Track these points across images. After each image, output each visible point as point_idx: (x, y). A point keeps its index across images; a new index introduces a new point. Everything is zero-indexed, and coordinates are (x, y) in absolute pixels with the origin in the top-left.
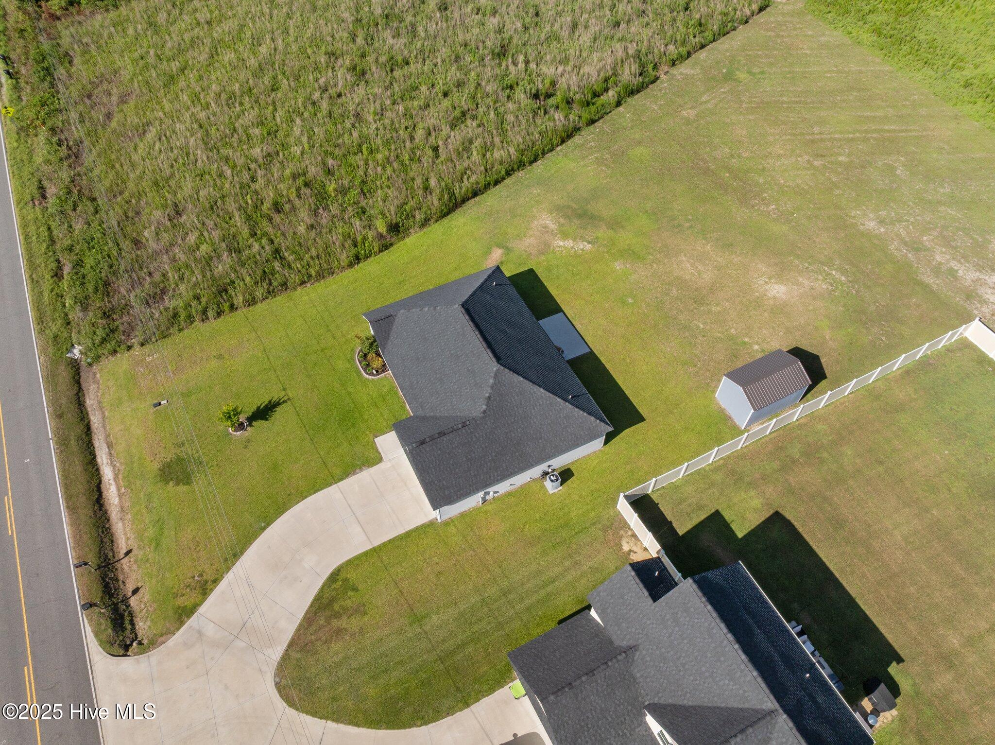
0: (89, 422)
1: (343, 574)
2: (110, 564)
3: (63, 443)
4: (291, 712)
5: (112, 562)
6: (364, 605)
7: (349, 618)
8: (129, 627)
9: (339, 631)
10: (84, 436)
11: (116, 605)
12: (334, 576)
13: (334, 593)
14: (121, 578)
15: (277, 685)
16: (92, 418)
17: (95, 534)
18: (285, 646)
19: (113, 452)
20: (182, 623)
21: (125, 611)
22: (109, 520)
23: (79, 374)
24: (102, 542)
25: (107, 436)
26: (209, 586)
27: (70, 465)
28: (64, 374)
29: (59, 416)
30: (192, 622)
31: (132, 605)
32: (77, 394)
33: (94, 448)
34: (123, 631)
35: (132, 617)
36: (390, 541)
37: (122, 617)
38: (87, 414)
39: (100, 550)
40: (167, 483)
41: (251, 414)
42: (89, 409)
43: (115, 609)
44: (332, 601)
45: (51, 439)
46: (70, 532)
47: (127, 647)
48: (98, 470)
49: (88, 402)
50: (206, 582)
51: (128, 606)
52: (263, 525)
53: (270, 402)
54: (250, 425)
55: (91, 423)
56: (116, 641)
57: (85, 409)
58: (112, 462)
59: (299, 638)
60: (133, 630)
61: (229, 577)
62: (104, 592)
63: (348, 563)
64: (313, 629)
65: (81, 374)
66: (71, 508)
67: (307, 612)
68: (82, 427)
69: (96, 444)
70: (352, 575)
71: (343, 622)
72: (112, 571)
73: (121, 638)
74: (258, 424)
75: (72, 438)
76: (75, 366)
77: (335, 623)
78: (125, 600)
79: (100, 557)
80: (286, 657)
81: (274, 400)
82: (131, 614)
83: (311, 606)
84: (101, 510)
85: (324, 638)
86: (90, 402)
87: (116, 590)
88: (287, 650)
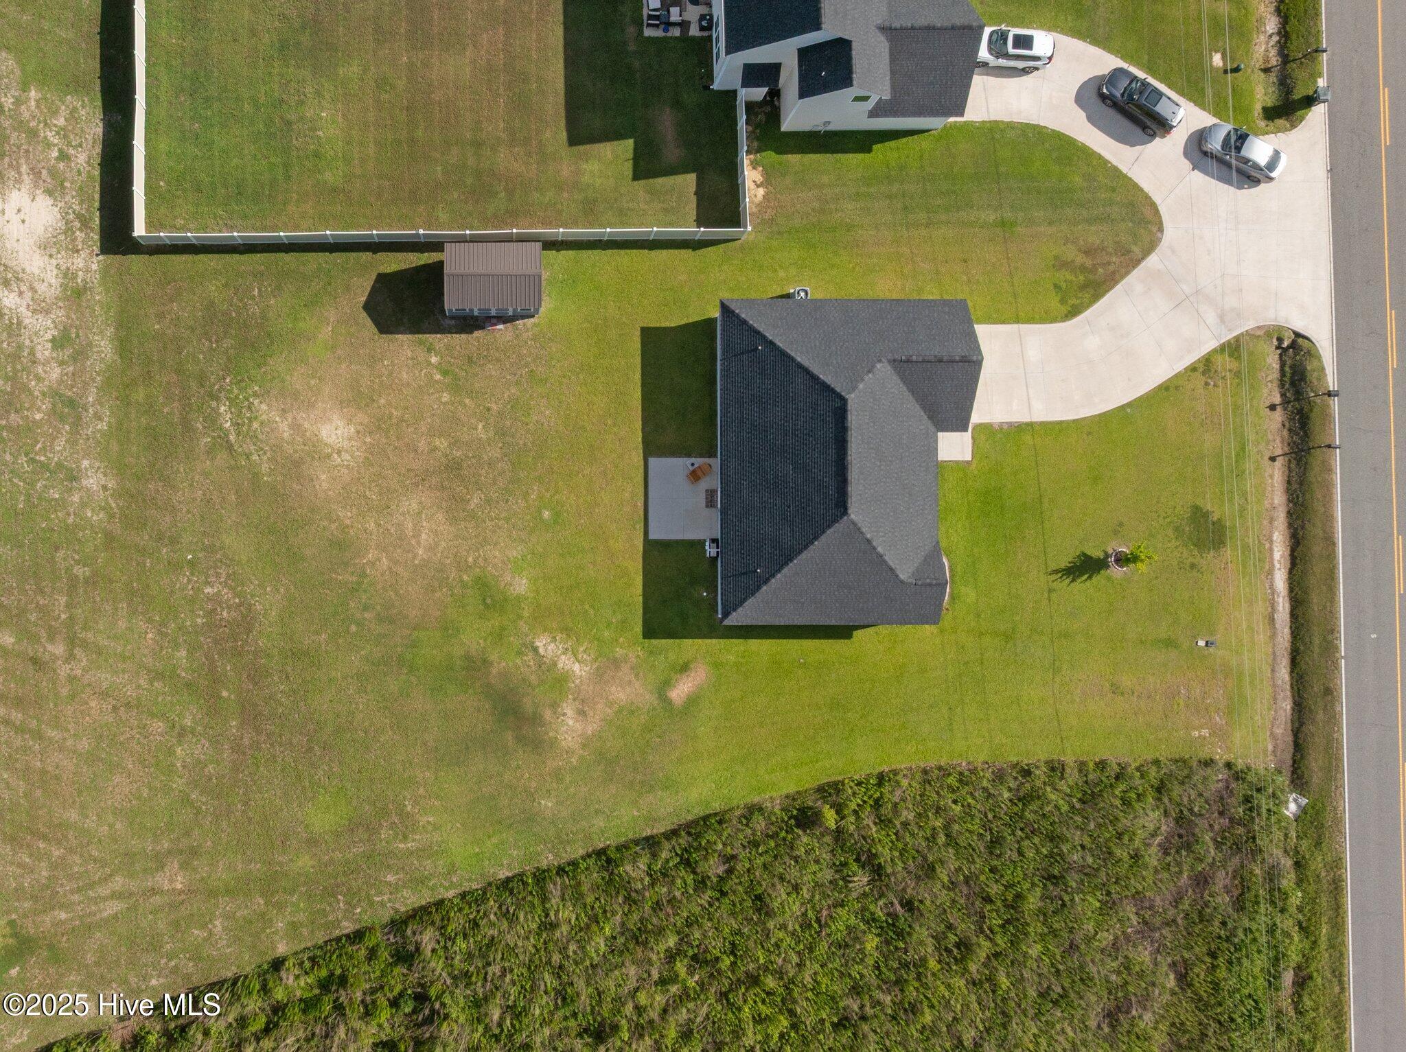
0: (1292, 672)
1: (1064, 309)
2: (1295, 453)
3: (1329, 648)
4: (1157, 198)
5: (1293, 455)
6: (1054, 266)
7: (1073, 261)
8: (1287, 369)
9: (1087, 253)
10: (1302, 648)
11: (1297, 400)
12: (1073, 312)
13: (1080, 295)
14: (1285, 433)
15: (1161, 230)
16: (1287, 677)
17: (1308, 496)
18: (1143, 264)
19: (1270, 609)
20: (1237, 339)
21: (1288, 389)
22: (1288, 512)
23: (1294, 762)
24: (1301, 484)
25: (1273, 636)
26: (1201, 368)
27: (1325, 607)
28: (1315, 764)
29: (1329, 692)
30: (1228, 336)
31: (1279, 396)
32: (1302, 724)
33: (1291, 627)
34: (1294, 365)
35: (1281, 380)
36: (1003, 323)
37: (1293, 383)
38: (1292, 688)
39: (1304, 474)
40: (1219, 519)
41: (1102, 572)
42: (1289, 693)
43: (1298, 395)
44: (1084, 287)
45: (1342, 657)
46: (1335, 508)
47: (1293, 345)
48: (1291, 590)
49: (1289, 707)
50: (1204, 373)
51: (1283, 395)
52: (1129, 410)
53: (1073, 580)
54: (1107, 556)
55: (1289, 669)
56: (1304, 356)
57: (1293, 697)
58: (1273, 594)
59: (1128, 266)
60: (1283, 365)
61: (1180, 366)
62: (1308, 418)
63: (1054, 320)
64: (1111, 268)
65: (1290, 762)
66: (1330, 541)
67: (1113, 287)
68: (1302, 664)
69: (1287, 631)
70: (1054, 302)
71: (1080, 259)
72: (1294, 443)
73: (1298, 357)
74: (1097, 553)
75: (1317, 650)
76: (1298, 778)
77: (1089, 263)
78: (1285, 402)
79: (1306, 463)
80: (1147, 251)
81: (1068, 580)
82: (1282, 384)
83: (1107, 291)
84: (1296, 529)
85: (1104, 253)
86: (1287, 705)
87: (1294, 419)
88: (1143, 259)
